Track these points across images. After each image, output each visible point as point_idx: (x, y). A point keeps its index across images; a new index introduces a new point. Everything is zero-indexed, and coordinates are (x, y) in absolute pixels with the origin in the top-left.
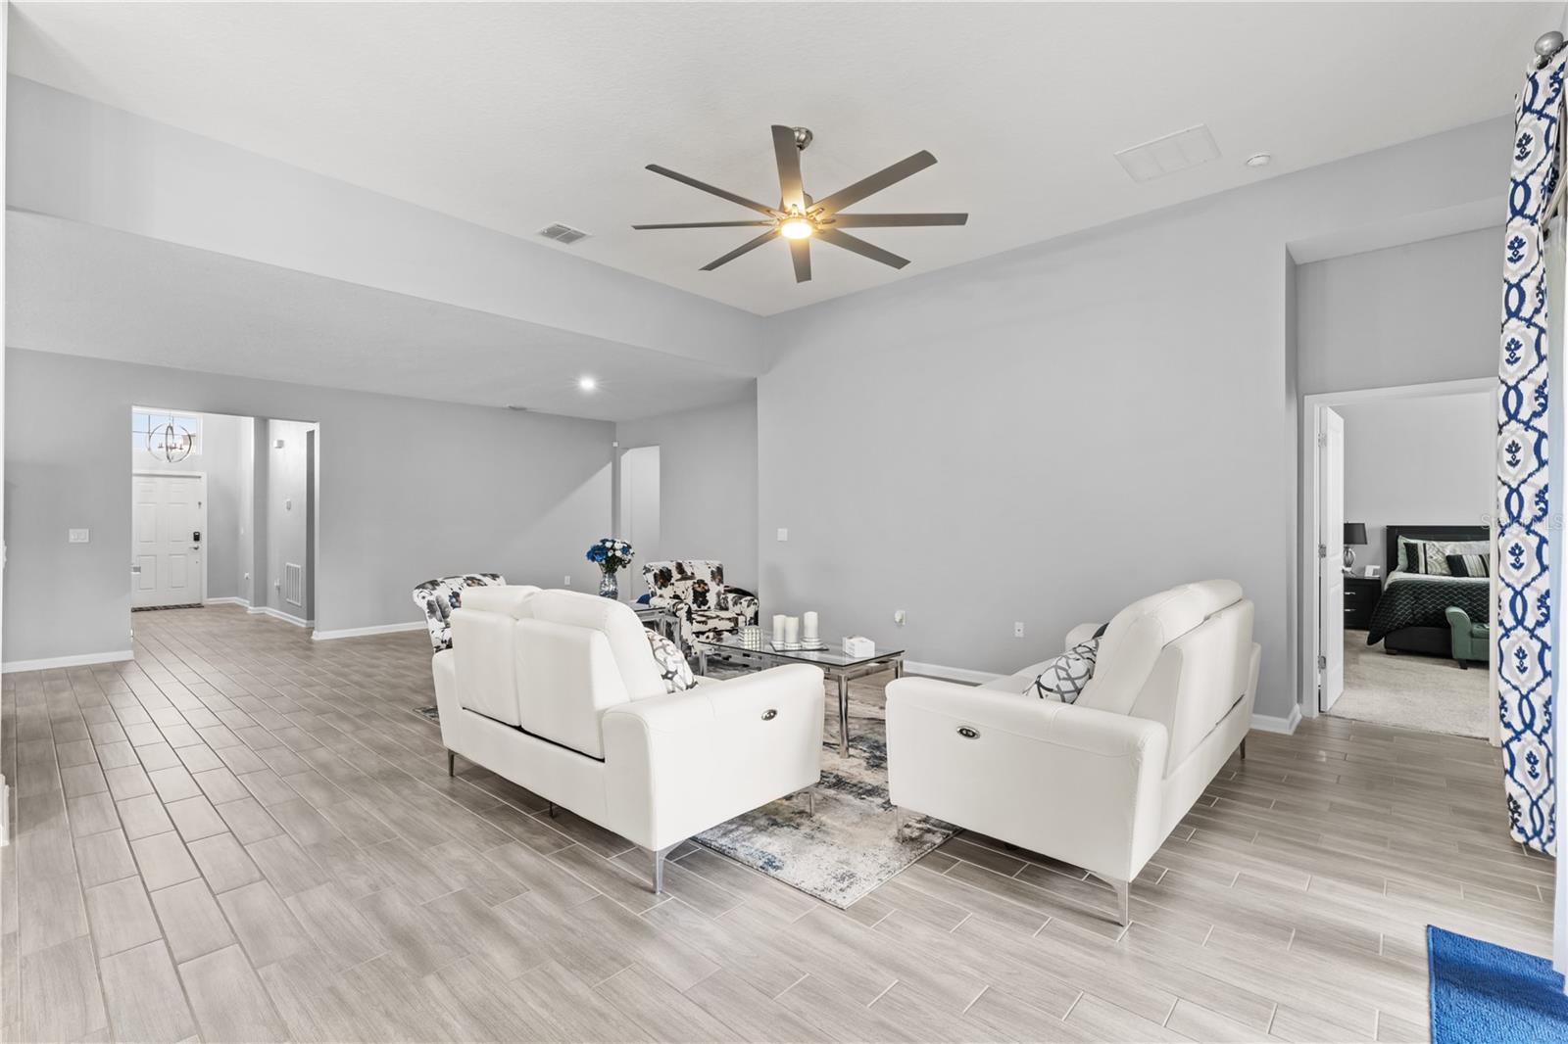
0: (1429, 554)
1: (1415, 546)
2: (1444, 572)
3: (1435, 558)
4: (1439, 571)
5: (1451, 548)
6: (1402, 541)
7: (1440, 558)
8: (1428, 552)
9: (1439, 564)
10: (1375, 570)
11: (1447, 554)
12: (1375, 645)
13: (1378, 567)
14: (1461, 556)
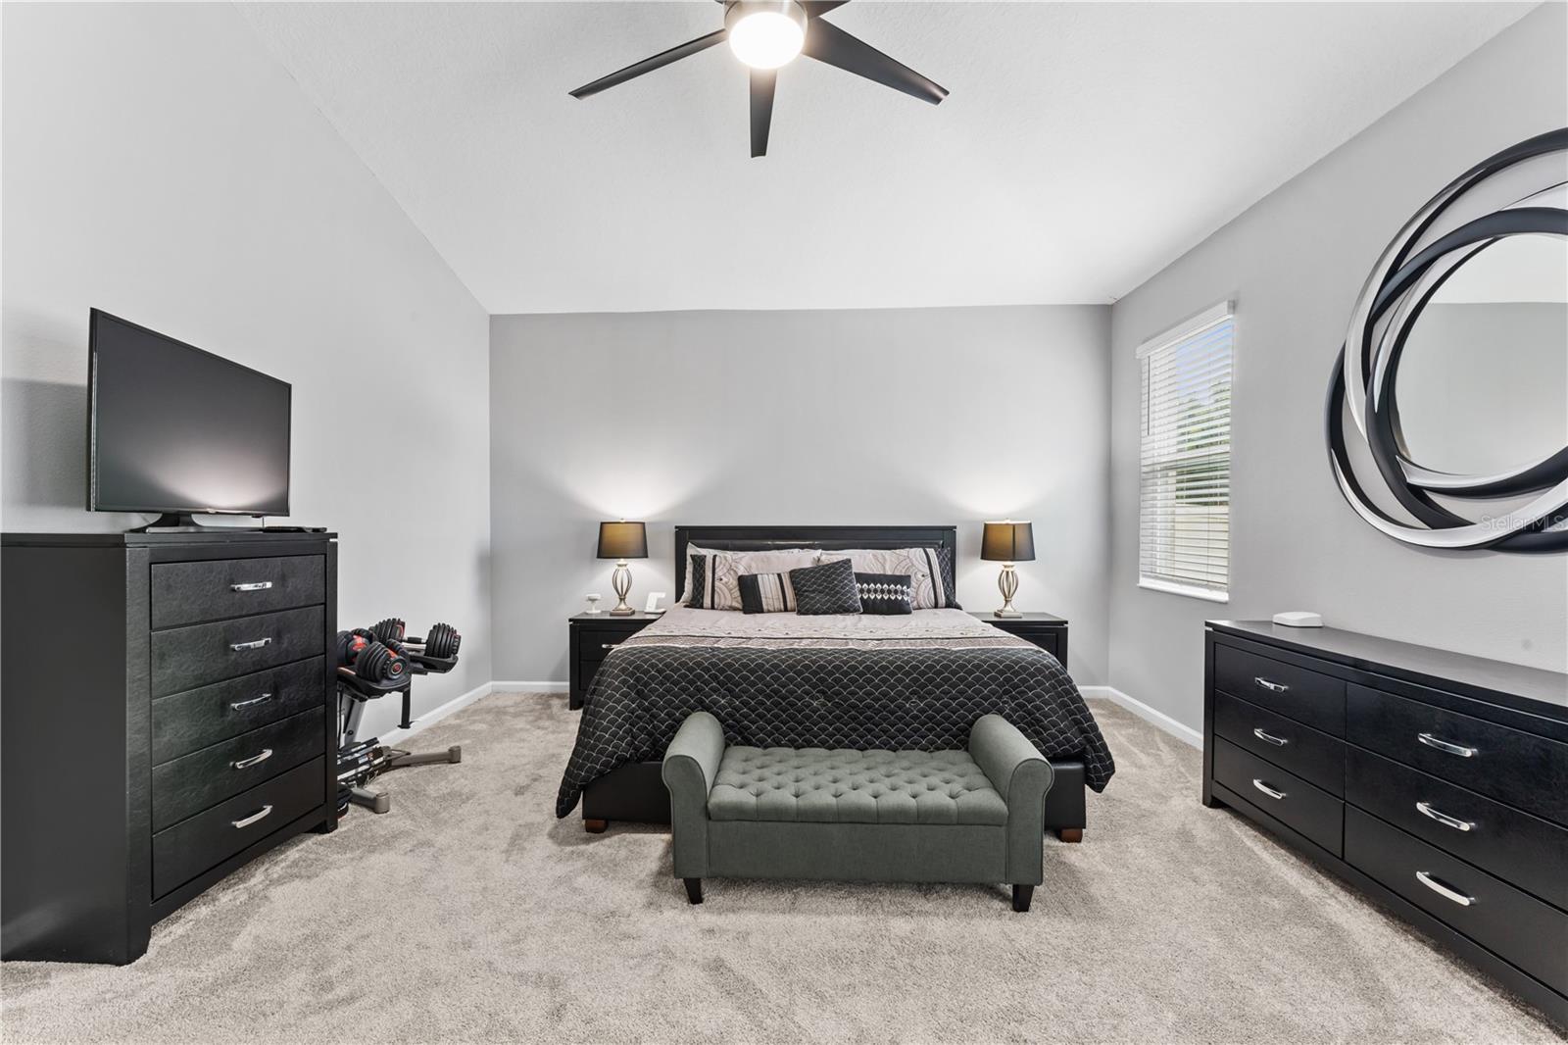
0: (719, 573)
1: (703, 558)
2: (735, 604)
3: (725, 580)
4: (729, 603)
5: (745, 562)
6: (692, 550)
7: (734, 582)
8: (717, 571)
9: (730, 590)
10: (659, 600)
11: (740, 574)
12: (566, 818)
13: (663, 595)
14: (756, 575)
